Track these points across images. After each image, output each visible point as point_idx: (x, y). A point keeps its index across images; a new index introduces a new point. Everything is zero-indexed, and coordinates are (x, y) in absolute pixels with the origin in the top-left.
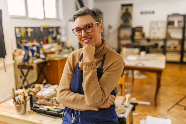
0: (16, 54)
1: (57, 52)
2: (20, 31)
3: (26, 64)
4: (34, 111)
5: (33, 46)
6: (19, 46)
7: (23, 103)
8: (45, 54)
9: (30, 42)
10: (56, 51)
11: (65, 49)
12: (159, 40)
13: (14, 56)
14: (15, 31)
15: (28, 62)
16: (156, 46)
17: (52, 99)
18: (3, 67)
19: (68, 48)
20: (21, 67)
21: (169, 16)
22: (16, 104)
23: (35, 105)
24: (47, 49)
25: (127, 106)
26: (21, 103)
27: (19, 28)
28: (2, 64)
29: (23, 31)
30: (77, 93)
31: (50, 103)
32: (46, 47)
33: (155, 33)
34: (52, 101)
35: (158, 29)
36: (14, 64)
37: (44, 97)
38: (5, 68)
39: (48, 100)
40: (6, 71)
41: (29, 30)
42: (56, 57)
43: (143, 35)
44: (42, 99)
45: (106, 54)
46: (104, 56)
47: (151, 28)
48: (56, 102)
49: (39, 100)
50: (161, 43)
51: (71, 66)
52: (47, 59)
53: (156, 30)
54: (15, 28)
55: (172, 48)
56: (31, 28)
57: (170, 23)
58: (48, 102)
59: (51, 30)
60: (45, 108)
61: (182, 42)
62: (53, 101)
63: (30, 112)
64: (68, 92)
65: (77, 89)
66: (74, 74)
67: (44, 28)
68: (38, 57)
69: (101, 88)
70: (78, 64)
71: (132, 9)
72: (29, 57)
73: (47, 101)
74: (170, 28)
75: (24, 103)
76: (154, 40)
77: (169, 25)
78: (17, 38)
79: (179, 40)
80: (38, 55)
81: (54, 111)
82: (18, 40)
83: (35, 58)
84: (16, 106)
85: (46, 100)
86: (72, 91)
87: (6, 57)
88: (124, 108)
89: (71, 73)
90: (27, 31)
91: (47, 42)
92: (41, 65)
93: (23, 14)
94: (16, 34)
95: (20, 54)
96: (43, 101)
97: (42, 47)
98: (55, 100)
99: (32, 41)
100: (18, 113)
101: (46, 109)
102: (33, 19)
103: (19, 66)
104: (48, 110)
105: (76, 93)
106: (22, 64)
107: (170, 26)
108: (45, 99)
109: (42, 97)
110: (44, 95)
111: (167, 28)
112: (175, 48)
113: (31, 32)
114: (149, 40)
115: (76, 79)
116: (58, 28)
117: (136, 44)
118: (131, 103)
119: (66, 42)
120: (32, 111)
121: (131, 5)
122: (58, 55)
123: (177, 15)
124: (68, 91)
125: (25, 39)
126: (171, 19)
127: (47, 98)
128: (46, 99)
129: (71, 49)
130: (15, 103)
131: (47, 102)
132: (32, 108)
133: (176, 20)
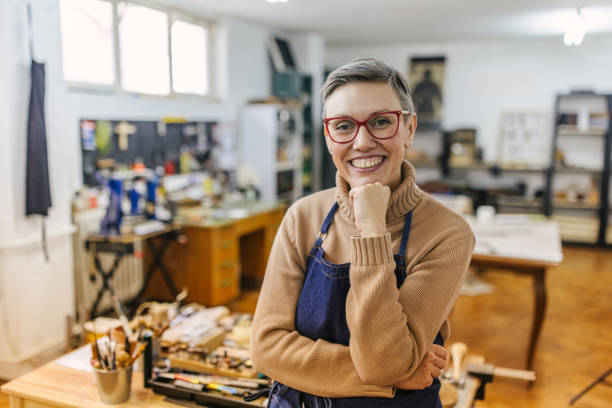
0: (80, 203)
1: (208, 203)
2: (95, 132)
3: (113, 237)
4: (158, 391)
5: (137, 179)
6: (89, 180)
7: (123, 365)
8: (172, 206)
9: (125, 166)
10: (205, 197)
11: (231, 191)
12: (528, 171)
13: (74, 209)
14: (81, 130)
15: (119, 233)
16: (521, 189)
17: (215, 353)
18: (40, 245)
19: (243, 191)
20: (95, 246)
21: (559, 98)
22: (101, 367)
23: (157, 373)
24: (175, 192)
25: (461, 382)
26: (117, 363)
27: (94, 122)
28: (37, 236)
29: (105, 133)
30: (319, 341)
31: (208, 365)
32: (172, 184)
33: (515, 150)
34: (215, 360)
35: (527, 136)
36: (75, 236)
37: (188, 347)
38: (45, 248)
39: (203, 356)
40: (47, 258)
41: (125, 130)
42: (204, 216)
43: (478, 155)
44: (181, 353)
45: (414, 213)
46: (408, 217)
47: (503, 134)
48: (228, 362)
49: (172, 356)
50: (535, 183)
51: (296, 250)
52: (179, 222)
53: (519, 140)
54: (82, 121)
55: (571, 198)
56: (130, 123)
57: (564, 120)
58: (201, 364)
59: (189, 131)
60: (194, 383)
61: (602, 180)
62: (221, 360)
63: (142, 396)
64: (289, 336)
65: (319, 326)
66: (308, 276)
67: (170, 126)
68: (150, 217)
69: (408, 324)
70: (319, 243)
71: (442, 73)
72: (121, 214)
73: (200, 360)
74: (565, 135)
75: (127, 364)
76: (513, 171)
77: (562, 126)
78: (85, 152)
79: (593, 174)
80: (150, 209)
81: (225, 394)
82: (89, 159)
83: (140, 218)
84: (101, 375)
85: (196, 357)
86: (302, 333)
87: (52, 212)
88: (452, 389)
89: (295, 272)
90: (116, 131)
91: (175, 169)
92: (158, 243)
93: (106, 78)
94: (82, 141)
95: (93, 204)
96: (183, 358)
97: (160, 185)
98: (226, 356)
99: (132, 165)
100: (106, 397)
101: (199, 387)
102: (137, 95)
103: (88, 244)
104: (206, 389)
105: (315, 340)
106: (100, 237)
107: (564, 130)
108: (190, 352)
109: (183, 346)
110: (185, 340)
111: (556, 135)
112: (580, 197)
113: (129, 136)
114: (496, 171)
115: (316, 294)
116: (210, 126)
117: (458, 183)
118: (472, 375)
119: (234, 171)
120: (150, 391)
121: (440, 60)
122: (211, 213)
123: (586, 94)
124: (290, 332)
125: (110, 156)
126: (567, 107)
127: (199, 350)
128: (195, 353)
129: (251, 194)
130: (97, 363)
131: (196, 363)
132: (151, 381)
133: (583, 110)
